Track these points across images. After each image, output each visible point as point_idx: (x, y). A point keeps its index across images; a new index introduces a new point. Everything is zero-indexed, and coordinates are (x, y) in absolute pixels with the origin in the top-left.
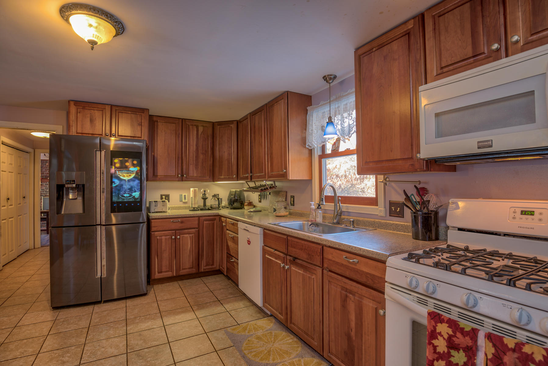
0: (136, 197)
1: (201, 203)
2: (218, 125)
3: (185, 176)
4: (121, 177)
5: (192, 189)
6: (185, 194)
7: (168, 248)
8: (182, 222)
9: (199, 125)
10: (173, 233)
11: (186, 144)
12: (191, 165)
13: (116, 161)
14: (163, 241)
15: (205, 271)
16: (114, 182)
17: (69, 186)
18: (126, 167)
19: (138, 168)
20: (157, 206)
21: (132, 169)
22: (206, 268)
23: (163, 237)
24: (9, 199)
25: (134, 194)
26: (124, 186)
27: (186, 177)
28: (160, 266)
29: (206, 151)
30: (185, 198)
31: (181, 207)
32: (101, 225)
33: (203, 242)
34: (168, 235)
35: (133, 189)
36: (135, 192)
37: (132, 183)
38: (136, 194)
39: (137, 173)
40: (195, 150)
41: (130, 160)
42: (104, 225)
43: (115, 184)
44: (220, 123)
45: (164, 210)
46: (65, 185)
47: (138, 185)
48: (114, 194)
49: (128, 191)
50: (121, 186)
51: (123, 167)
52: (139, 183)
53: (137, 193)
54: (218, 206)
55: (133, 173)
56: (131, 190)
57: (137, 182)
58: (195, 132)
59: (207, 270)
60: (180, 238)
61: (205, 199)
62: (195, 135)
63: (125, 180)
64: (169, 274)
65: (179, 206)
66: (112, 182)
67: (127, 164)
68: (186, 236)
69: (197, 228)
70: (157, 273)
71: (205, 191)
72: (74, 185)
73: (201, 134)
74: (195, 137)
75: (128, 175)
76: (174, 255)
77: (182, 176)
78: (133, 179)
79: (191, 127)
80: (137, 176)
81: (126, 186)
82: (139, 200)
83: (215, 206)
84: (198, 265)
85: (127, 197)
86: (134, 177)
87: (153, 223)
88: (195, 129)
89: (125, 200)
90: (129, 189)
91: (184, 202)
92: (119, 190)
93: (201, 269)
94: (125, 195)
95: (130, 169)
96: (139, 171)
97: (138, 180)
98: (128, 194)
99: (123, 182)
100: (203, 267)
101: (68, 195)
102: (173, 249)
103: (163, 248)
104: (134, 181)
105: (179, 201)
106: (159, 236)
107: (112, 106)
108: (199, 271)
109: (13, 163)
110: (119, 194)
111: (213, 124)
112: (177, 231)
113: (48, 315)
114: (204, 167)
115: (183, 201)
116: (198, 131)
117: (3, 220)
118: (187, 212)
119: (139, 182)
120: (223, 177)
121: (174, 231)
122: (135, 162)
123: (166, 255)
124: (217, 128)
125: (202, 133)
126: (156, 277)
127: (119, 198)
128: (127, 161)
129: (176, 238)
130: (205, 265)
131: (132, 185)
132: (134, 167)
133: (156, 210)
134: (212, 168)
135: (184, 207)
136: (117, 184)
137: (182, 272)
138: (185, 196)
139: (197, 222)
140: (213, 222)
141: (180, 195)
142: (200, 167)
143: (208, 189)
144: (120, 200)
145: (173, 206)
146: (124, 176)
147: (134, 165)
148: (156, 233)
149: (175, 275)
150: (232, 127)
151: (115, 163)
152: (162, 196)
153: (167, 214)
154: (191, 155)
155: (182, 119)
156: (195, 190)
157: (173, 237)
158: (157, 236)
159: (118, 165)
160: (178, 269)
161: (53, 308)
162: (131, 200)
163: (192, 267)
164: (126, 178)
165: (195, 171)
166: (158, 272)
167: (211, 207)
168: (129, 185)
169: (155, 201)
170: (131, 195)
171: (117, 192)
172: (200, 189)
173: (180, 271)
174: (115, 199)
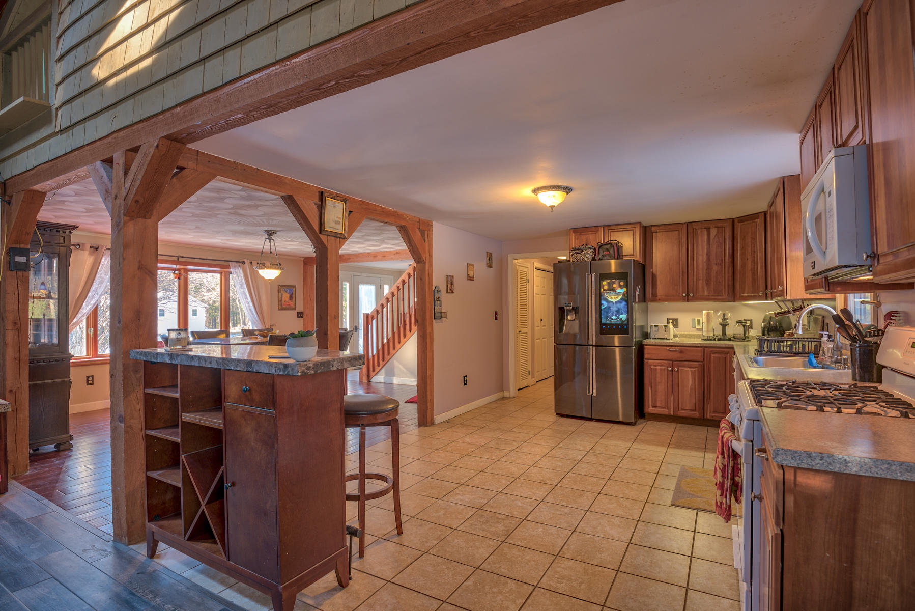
0: (623, 319)
1: (719, 331)
2: (739, 222)
3: (691, 295)
4: (609, 299)
5: (704, 312)
6: (699, 318)
7: (663, 381)
8: (681, 352)
9: (711, 227)
10: (669, 363)
11: (693, 254)
12: (700, 280)
13: (604, 283)
14: (658, 371)
15: (712, 418)
16: (603, 304)
17: (568, 308)
18: (614, 289)
19: (625, 290)
20: (658, 331)
21: (619, 290)
22: (714, 415)
23: (658, 367)
24: (542, 320)
25: (621, 316)
26: (612, 308)
27: (693, 296)
28: (654, 400)
29: (722, 260)
30: (699, 323)
31: (693, 335)
32: (592, 345)
33: (710, 378)
34: (664, 366)
35: (620, 311)
36: (622, 314)
37: (618, 305)
38: (623, 317)
39: (624, 295)
40: (705, 260)
41: (617, 282)
42: (594, 346)
43: (603, 306)
44: (743, 219)
45: (666, 336)
46: (564, 307)
47: (625, 307)
48: (602, 316)
49: (616, 313)
50: (609, 308)
51: (611, 289)
52: (625, 305)
53: (624, 315)
54: (743, 336)
55: (620, 295)
56: (618, 312)
57: (624, 303)
58: (706, 237)
59: (714, 418)
60: (678, 371)
61: (724, 325)
62: (705, 240)
63: (612, 302)
64: (665, 411)
65: (690, 333)
66: (601, 304)
67: (614, 286)
68: (686, 369)
69: (701, 362)
70: (650, 406)
71: (724, 315)
72: (571, 307)
73: (714, 239)
74: (705, 243)
75: (615, 297)
76: (670, 390)
77: (688, 295)
78: (621, 301)
79: (699, 231)
80: (624, 297)
81: (614, 308)
82: (625, 323)
83: (739, 335)
84: (703, 409)
85: (614, 319)
86: (621, 299)
87: (646, 350)
88: (706, 233)
89: (613, 323)
90: (616, 311)
91: (697, 329)
92: (607, 312)
93: (707, 415)
94: (613, 317)
95: (617, 291)
96: (626, 293)
97: (625, 301)
98: (616, 316)
99: (610, 304)
100: (710, 413)
101: (567, 316)
102: (670, 383)
103: (657, 379)
104: (621, 303)
105: (691, 327)
106: (654, 366)
107: (604, 226)
108: (704, 417)
109: (545, 286)
110: (607, 316)
111: (733, 220)
112: (674, 362)
113: (552, 417)
114: (719, 282)
115: (697, 327)
116: (709, 235)
117: (537, 339)
118: (698, 341)
119: (626, 303)
120: (746, 295)
121: (671, 362)
122: (622, 283)
123: (661, 388)
124: (738, 226)
125: (715, 237)
126: (650, 411)
127: (607, 320)
128: (614, 283)
129: (673, 370)
130: (712, 411)
131: (619, 307)
132: (621, 288)
133: (657, 336)
134: (731, 283)
135: (698, 334)
136: (605, 306)
137: (682, 413)
138: (699, 321)
139: (701, 354)
140: (725, 356)
141: (692, 319)
142: (712, 283)
143: (729, 312)
144: (608, 322)
145: (683, 333)
146: (612, 298)
147: (621, 287)
148: (650, 361)
149: (672, 414)
150: (757, 222)
151: (604, 286)
152: (668, 319)
153: (670, 341)
154: (700, 266)
155: (687, 223)
156: (708, 314)
157: (670, 368)
158: (651, 365)
159: (606, 287)
160: (676, 408)
161: (557, 414)
162: (618, 323)
163: (694, 409)
164: (614, 300)
165: (706, 288)
166: (652, 406)
167: (734, 337)
168: (617, 307)
169: (655, 326)
170: (618, 318)
171: (605, 314)
172: (716, 311)
173: (678, 410)
174: (603, 321)
